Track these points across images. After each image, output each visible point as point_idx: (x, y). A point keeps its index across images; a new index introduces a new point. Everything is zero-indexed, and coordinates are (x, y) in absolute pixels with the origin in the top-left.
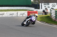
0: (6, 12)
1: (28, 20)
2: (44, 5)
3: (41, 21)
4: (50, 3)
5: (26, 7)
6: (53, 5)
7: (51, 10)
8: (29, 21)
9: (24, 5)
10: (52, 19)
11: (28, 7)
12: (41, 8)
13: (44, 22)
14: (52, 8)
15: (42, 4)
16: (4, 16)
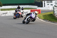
0: (9, 11)
1: (28, 17)
2: (47, 2)
3: (44, 19)
4: (53, 1)
5: (29, 6)
6: (56, 3)
7: (54, 8)
8: (29, 19)
9: (27, 4)
10: (55, 17)
11: (31, 5)
12: (45, 6)
13: (47, 20)
14: (55, 6)
15: (44, 2)
16: (7, 15)
